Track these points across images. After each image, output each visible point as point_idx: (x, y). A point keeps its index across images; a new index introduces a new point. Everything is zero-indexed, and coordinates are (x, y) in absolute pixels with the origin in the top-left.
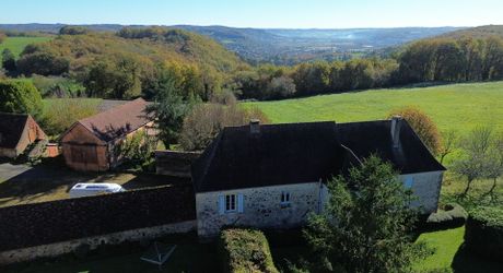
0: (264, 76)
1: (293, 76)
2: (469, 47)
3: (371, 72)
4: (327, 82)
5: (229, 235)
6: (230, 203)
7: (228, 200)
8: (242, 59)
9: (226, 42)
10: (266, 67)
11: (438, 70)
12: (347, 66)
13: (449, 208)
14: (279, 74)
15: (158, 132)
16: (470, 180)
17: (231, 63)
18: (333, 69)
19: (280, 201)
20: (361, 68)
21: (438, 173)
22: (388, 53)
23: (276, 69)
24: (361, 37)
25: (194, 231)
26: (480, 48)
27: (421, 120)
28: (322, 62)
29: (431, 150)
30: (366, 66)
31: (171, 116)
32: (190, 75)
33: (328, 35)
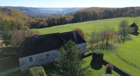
0: (38, 21)
1: (46, 21)
2: (89, 12)
3: (67, 19)
4: (56, 22)
5: (31, 69)
6: (31, 60)
7: (30, 59)
8: (30, 16)
9: (24, 11)
10: (38, 19)
11: (83, 18)
12: (61, 18)
13: (88, 51)
14: (42, 21)
15: (3, 41)
16: (92, 44)
17: (27, 18)
18: (57, 19)
19: (46, 57)
20: (65, 18)
21: (85, 43)
22: (71, 14)
23: (41, 19)
24: (64, 10)
25: (20, 70)
26: (91, 12)
27: (80, 31)
28: (54, 17)
29: (83, 38)
30: (66, 18)
31: (7, 35)
32: (13, 22)
33: (55, 9)
